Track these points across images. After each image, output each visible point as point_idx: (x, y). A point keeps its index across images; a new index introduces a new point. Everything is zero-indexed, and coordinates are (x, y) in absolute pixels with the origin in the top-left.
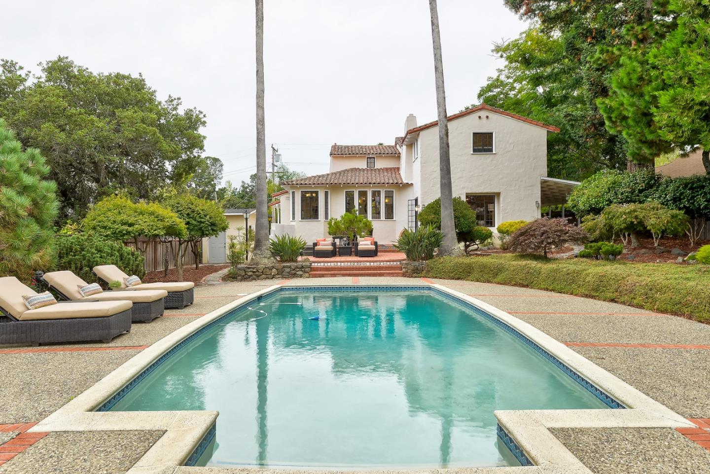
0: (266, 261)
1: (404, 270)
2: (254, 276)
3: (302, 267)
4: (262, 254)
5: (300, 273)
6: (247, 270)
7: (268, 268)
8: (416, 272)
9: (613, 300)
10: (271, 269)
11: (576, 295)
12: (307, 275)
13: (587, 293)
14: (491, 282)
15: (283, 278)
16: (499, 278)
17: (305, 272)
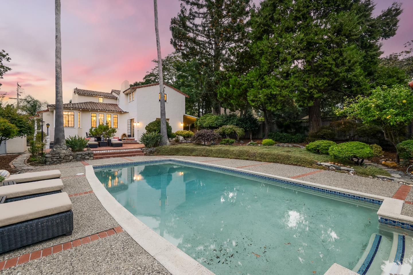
0: (64, 151)
1: (145, 152)
2: (58, 161)
3: (89, 154)
4: (61, 148)
5: (87, 157)
6: (53, 157)
7: (67, 155)
8: (151, 153)
9: (247, 159)
10: (69, 156)
11: (231, 158)
12: (92, 158)
13: (235, 157)
14: (190, 156)
15: (77, 161)
16: (194, 154)
17: (91, 156)
